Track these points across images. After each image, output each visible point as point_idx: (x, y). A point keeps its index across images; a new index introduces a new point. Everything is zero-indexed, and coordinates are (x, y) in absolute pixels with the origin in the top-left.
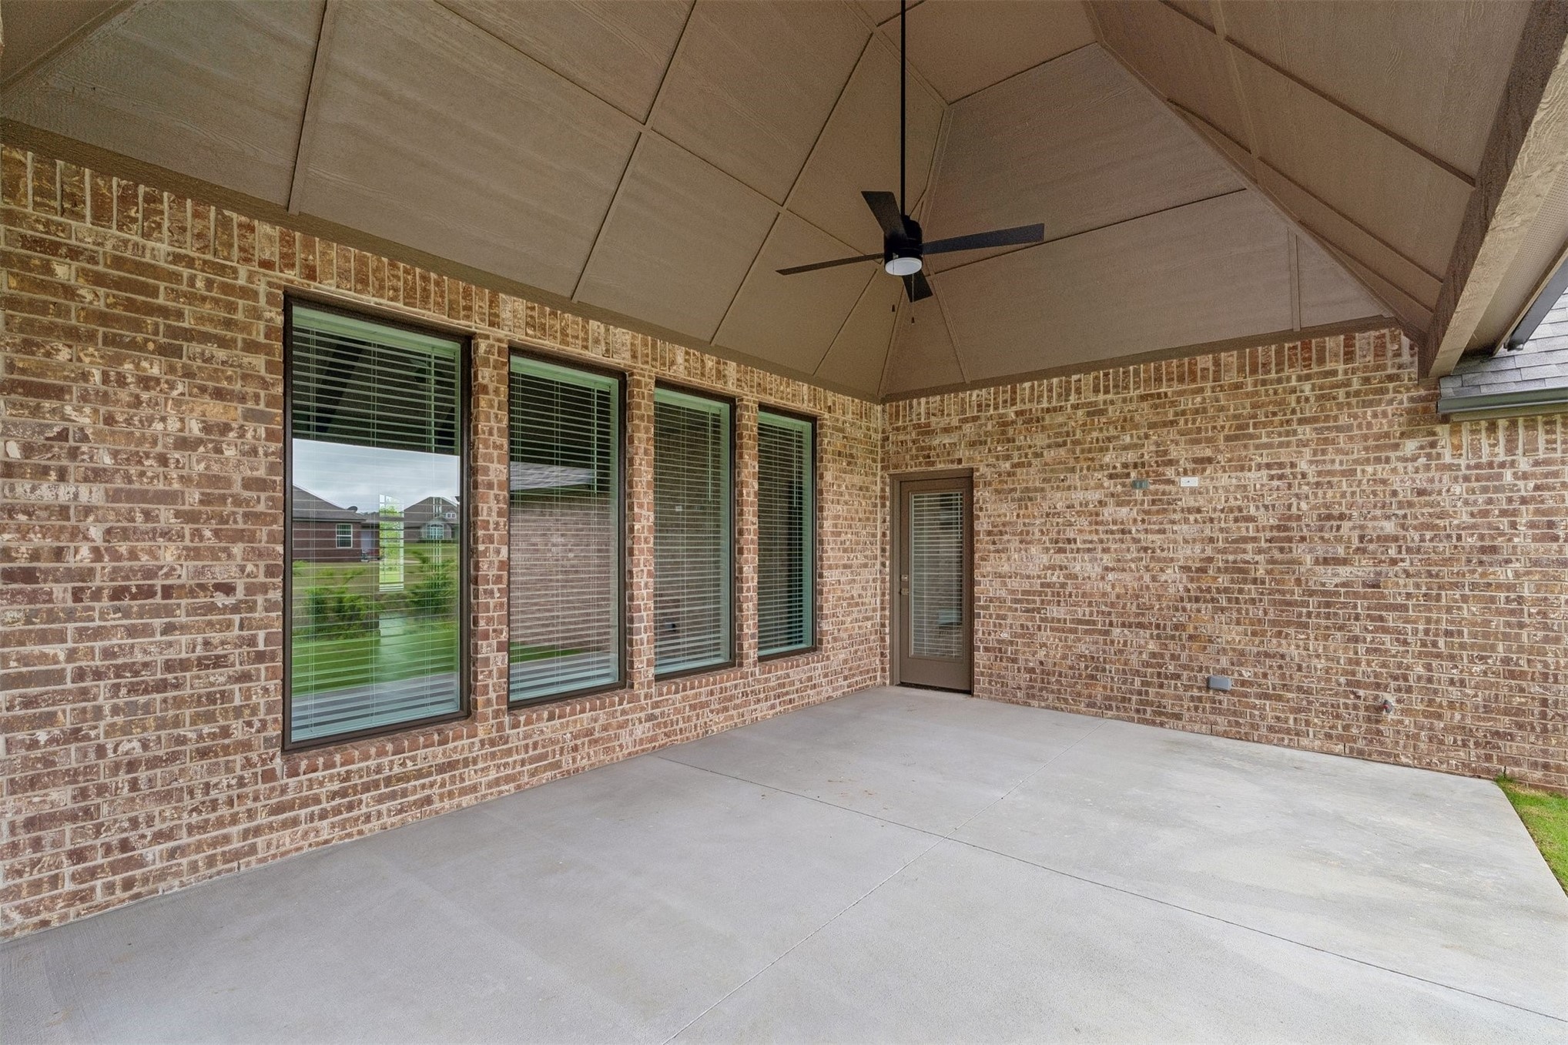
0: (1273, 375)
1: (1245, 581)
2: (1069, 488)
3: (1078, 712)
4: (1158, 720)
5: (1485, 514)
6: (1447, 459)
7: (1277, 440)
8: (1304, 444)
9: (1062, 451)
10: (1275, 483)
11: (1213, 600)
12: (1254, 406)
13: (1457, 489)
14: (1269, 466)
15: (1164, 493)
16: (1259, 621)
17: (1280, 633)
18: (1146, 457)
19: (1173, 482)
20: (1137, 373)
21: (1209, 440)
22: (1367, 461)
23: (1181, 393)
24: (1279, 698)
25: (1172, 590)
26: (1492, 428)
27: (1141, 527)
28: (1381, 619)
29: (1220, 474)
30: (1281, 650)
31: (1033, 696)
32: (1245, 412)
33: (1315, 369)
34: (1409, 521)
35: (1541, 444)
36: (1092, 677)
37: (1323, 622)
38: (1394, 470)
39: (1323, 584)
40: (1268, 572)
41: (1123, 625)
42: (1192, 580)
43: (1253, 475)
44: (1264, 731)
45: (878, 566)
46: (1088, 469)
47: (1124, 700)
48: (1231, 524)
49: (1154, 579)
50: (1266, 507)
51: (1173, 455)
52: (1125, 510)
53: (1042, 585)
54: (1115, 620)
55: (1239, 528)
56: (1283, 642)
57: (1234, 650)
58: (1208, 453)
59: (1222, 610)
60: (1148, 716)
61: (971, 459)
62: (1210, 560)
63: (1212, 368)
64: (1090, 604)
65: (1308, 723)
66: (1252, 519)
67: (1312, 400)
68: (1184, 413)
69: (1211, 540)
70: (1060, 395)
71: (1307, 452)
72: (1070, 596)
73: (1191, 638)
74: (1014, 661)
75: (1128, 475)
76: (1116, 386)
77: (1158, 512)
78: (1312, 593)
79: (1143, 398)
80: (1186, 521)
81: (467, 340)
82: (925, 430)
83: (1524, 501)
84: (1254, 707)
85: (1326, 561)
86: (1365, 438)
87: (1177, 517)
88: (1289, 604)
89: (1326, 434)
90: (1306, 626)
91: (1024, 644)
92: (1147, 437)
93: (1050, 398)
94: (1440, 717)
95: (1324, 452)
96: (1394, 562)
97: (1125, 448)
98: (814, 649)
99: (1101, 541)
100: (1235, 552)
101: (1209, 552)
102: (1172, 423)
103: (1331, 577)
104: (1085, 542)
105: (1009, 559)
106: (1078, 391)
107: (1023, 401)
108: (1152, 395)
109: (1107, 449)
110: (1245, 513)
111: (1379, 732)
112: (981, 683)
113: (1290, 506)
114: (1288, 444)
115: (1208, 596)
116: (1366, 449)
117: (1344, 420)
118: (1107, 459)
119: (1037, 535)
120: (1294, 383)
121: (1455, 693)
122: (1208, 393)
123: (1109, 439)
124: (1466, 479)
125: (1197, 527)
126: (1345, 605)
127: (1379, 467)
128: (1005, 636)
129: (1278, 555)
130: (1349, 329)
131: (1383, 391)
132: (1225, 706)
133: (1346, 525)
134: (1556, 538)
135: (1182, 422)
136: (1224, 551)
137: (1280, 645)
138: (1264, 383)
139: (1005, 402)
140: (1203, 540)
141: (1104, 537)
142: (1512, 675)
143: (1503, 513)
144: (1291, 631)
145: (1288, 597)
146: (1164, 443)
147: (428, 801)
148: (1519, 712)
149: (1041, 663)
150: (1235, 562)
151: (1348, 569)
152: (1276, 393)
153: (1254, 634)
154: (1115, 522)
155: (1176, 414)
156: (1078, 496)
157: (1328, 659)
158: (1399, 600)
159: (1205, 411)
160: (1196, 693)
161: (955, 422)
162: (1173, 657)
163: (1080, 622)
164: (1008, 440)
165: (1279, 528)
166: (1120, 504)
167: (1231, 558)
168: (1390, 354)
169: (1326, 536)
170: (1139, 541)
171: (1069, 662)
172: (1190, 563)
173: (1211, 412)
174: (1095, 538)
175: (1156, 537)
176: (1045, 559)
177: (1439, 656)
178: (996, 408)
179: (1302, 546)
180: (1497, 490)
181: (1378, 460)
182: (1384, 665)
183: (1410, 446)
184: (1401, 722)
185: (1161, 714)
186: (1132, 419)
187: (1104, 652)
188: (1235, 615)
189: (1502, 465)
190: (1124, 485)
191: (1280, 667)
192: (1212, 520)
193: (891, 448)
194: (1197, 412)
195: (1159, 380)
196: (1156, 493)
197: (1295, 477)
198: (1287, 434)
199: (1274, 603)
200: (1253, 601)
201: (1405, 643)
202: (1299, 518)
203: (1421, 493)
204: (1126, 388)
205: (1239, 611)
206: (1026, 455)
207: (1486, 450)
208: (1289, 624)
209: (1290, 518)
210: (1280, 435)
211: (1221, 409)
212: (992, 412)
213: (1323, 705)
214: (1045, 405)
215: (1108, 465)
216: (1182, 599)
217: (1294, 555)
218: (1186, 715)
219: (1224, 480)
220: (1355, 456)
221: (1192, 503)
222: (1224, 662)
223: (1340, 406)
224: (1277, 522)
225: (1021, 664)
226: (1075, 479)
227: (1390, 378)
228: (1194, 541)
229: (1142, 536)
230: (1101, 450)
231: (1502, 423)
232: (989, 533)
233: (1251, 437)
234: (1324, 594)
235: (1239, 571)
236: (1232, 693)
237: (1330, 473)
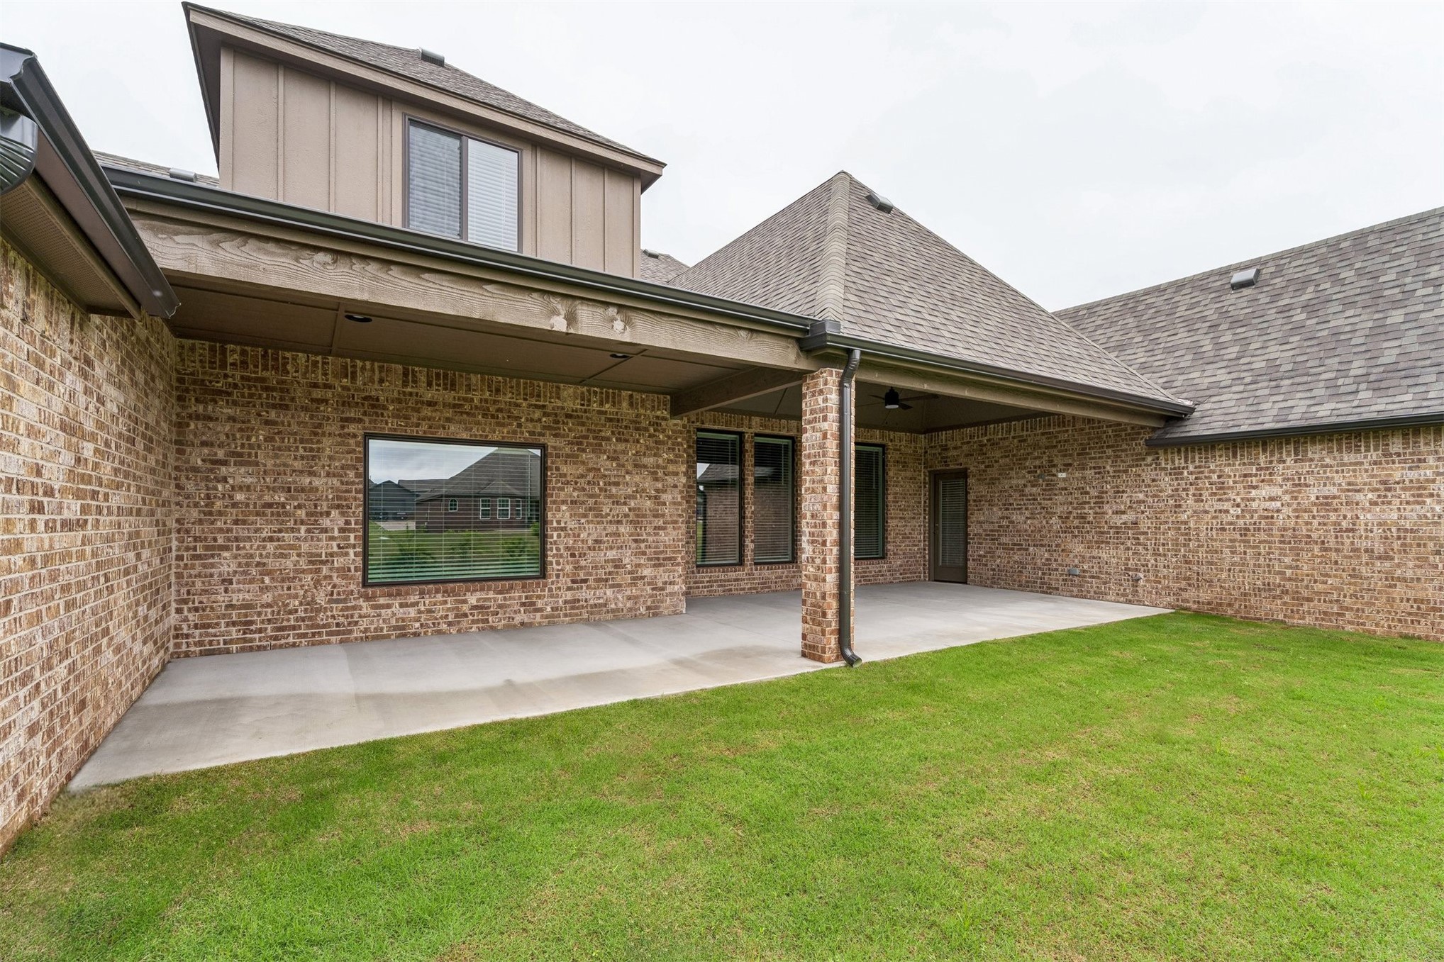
0: (1096, 425)
1: (1085, 523)
2: (1011, 478)
3: (1015, 590)
4: (1049, 591)
5: (1177, 490)
6: (1163, 465)
7: (1098, 455)
8: (1108, 457)
9: (1007, 460)
10: (1097, 476)
11: (1072, 532)
12: (1089, 439)
13: (1167, 479)
14: (1094, 468)
15: (1051, 480)
16: (1091, 541)
17: (1099, 547)
18: (1044, 463)
19: (1054, 475)
20: (1040, 421)
21: (1070, 455)
22: (1133, 466)
23: (1059, 432)
24: (1098, 578)
25: (1055, 528)
26: (1179, 452)
27: (1042, 497)
28: (1138, 539)
29: (1075, 471)
30: (1099, 555)
31: (995, 583)
32: (1085, 442)
34: (1149, 494)
35: (1197, 459)
36: (1021, 572)
37: (1116, 541)
38: (1143, 470)
39: (1116, 523)
40: (1094, 518)
41: (1034, 545)
42: (1063, 523)
43: (1088, 472)
44: (1092, 593)
45: (922, 519)
46: (1019, 468)
47: (1034, 582)
48: (1080, 496)
49: (1047, 522)
50: (1094, 487)
51: (1055, 462)
52: (1035, 489)
53: (999, 526)
54: (1031, 543)
55: (1083, 497)
57: (1080, 556)
58: (1070, 461)
59: (1076, 536)
60: (1044, 590)
61: (966, 463)
62: (1070, 513)
63: (1071, 420)
64: (1020, 536)
65: (1110, 589)
66: (1088, 493)
67: (1111, 437)
68: (1059, 442)
69: (1071, 503)
70: (1006, 431)
71: (1110, 461)
72: (1011, 531)
73: (1063, 550)
74: (986, 565)
75: (1036, 472)
76: (1031, 428)
77: (1049, 490)
78: (1111, 528)
79: (1043, 434)
80: (1061, 494)
81: (741, 434)
82: (945, 448)
83: (1191, 484)
84: (1088, 582)
85: (1117, 513)
86: (1132, 455)
87: (1057, 492)
88: (1103, 533)
89: (1117, 453)
90: (1109, 543)
91: (991, 557)
92: (1044, 453)
93: (1002, 433)
94: (1160, 582)
95: (1117, 461)
96: (1143, 512)
97: (1035, 458)
98: (883, 558)
99: (1025, 504)
100: (1081, 509)
101: (1070, 509)
102: (1055, 447)
103: (1119, 520)
104: (1018, 505)
105: (983, 514)
106: (1015, 430)
107: (990, 434)
108: (1046, 433)
109: (1027, 459)
110: (1085, 490)
111: (1137, 591)
112: (971, 577)
113: (1103, 486)
114: (1102, 457)
115: (1070, 530)
116: (1133, 460)
117: (1124, 446)
118: (1027, 464)
119: (996, 501)
120: (1104, 429)
121: (1166, 571)
122: (1070, 432)
123: (1028, 454)
124: (1170, 474)
125: (1065, 497)
126: (1124, 533)
127: (1138, 469)
128: (982, 553)
129: (1098, 510)
131: (1139, 433)
132: (1077, 583)
133: (1125, 495)
134: (1202, 501)
135: (1059, 446)
136: (1076, 509)
137: (1099, 552)
138: (1093, 428)
139: (982, 434)
140: (1068, 504)
141: (1026, 502)
142: (1186, 562)
143: (1184, 490)
144: (1103, 546)
145: (1102, 529)
146: (1052, 456)
147: (731, 590)
148: (1189, 579)
149: (998, 566)
150: (1081, 514)
151: (1125, 516)
152: (1097, 433)
153: (1089, 547)
154: (1030, 495)
155: (1057, 442)
156: (1015, 482)
157: (1118, 558)
158: (1145, 530)
159: (1068, 441)
160: (1065, 577)
161: (959, 444)
162: (1056, 560)
163: (1015, 545)
164: (984, 454)
165: (1098, 497)
166: (1033, 486)
167: (1079, 511)
169: (1117, 501)
170: (1041, 504)
171: (1011, 565)
172: (1063, 515)
173: (1071, 442)
174: (1022, 503)
175: (1048, 502)
176: (1000, 513)
177: (1160, 555)
178: (978, 437)
179: (1108, 505)
180: (1182, 479)
181: (1137, 465)
182: (1139, 560)
183: (1149, 459)
184: (1146, 586)
185: (1050, 588)
186: (1038, 444)
187: (1026, 559)
188: (1081, 539)
189: (1183, 468)
190: (1034, 476)
191: (1099, 563)
192: (1071, 493)
193: (929, 457)
194: (1065, 441)
195: (1049, 425)
196: (1048, 480)
197: (1105, 473)
198: (1102, 452)
199: (1096, 532)
200: (1088, 532)
201: (1147, 550)
202: (1106, 492)
203: (1154, 480)
204: (1035, 429)
205: (1082, 537)
206: (992, 461)
207: (1177, 462)
208: (1102, 542)
209: (1103, 492)
210: (1099, 453)
211: (1075, 440)
212: (976, 439)
213: (1116, 580)
214: (1000, 436)
215: (1027, 467)
216: (1059, 532)
217: (1104, 509)
218: (1061, 588)
219: (1077, 475)
220: (1129, 463)
221: (1063, 485)
222: (1076, 561)
223: (1123, 440)
224: (1098, 494)
225: (990, 567)
226: (1013, 473)
228: (1064, 503)
229: (1042, 502)
230: (1025, 459)
231: (1183, 449)
232: (975, 501)
233: (1088, 454)
234: (1117, 528)
235: (1082, 517)
236: (1079, 576)
237: (1119, 471)
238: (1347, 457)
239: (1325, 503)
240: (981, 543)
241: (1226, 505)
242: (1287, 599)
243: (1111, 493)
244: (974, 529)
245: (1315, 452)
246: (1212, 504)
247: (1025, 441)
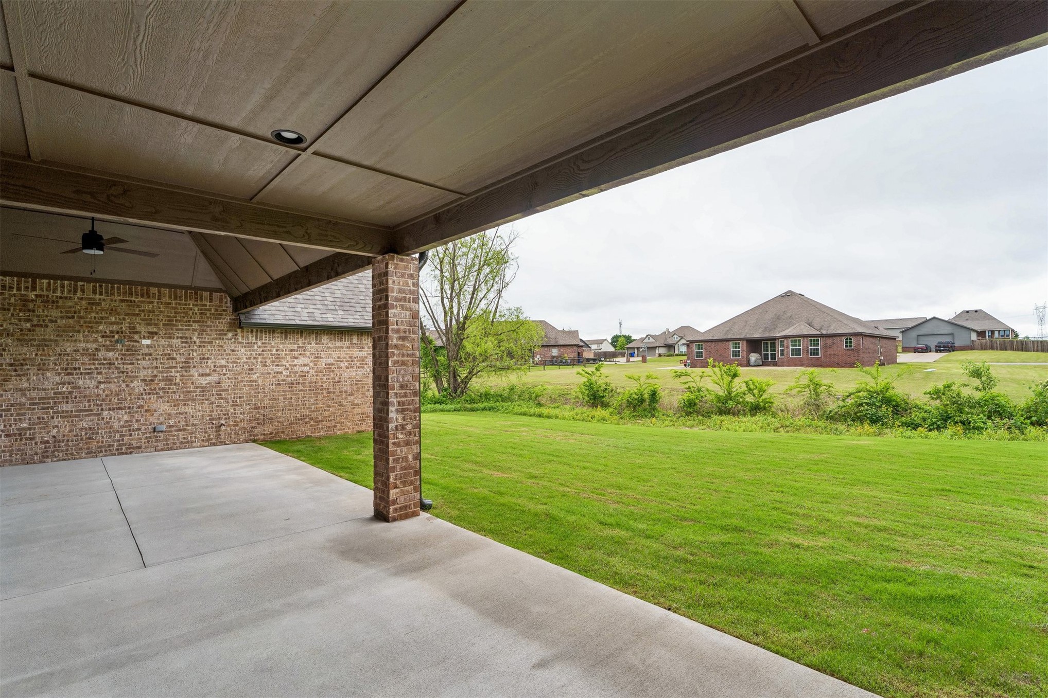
0: (183, 302)
1: (171, 384)
2: (76, 341)
3: (80, 458)
4: (129, 451)
5: (250, 358)
6: (240, 340)
7: (185, 328)
8: (194, 330)
9: (71, 321)
10: (184, 345)
11: (157, 393)
12: (176, 313)
13: (243, 350)
14: (181, 338)
15: (133, 346)
16: (177, 400)
17: (185, 404)
18: (124, 329)
19: (138, 342)
20: (119, 289)
21: (156, 324)
22: (216, 339)
23: (142, 302)
24: (185, 430)
25: (137, 390)
26: (252, 331)
27: (120, 361)
28: (221, 395)
29: (161, 339)
30: (185, 411)
31: (48, 457)
32: (172, 315)
33: (199, 303)
34: (230, 360)
35: (264, 338)
36: (90, 438)
37: (201, 398)
38: (225, 343)
39: (201, 384)
40: (181, 380)
41: (110, 409)
42: (147, 385)
43: (175, 341)
44: (178, 444)
46: (89, 332)
47: (109, 446)
48: (165, 361)
49: (127, 386)
50: (180, 354)
51: (138, 329)
52: (111, 354)
53: (55, 393)
54: (104, 408)
55: (169, 363)
56: (186, 407)
57: (166, 413)
58: (155, 330)
59: (161, 397)
60: (123, 451)
62: (156, 376)
63: (157, 294)
64: (89, 401)
65: (195, 437)
66: (174, 359)
67: (198, 314)
68: (143, 311)
69: (156, 367)
70: (70, 291)
71: (196, 333)
72: (76, 397)
73: (146, 411)
74: (32, 439)
75: (113, 337)
76: (107, 292)
77: (130, 355)
78: (197, 387)
79: (122, 301)
80: (144, 359)
83: (259, 355)
84: (175, 435)
85: (203, 375)
86: (216, 330)
87: (140, 357)
88: (189, 392)
89: (203, 328)
90: (195, 400)
91: (41, 428)
92: (124, 319)
93: (62, 292)
94: (237, 425)
95: (202, 334)
96: (225, 374)
97: (112, 323)
99: (97, 369)
100: (167, 372)
101: (155, 373)
102: (137, 315)
103: (204, 381)
104: (86, 369)
105: (28, 380)
106: (83, 291)
107: (42, 289)
108: (127, 301)
109: (101, 323)
110: (171, 356)
111: (220, 435)
113: (190, 354)
114: (189, 330)
115: (155, 392)
116: (216, 334)
117: (209, 323)
118: (101, 328)
119: (52, 366)
120: (191, 306)
121: (242, 416)
122: (155, 304)
123: (102, 318)
124: (245, 347)
125: (149, 362)
126: (209, 391)
127: (220, 341)
128: (24, 425)
129: (184, 373)
130: (212, 291)
131: (221, 315)
132: (162, 438)
133: (210, 361)
134: (267, 366)
135: (142, 315)
136: (162, 372)
137: (185, 409)
138: (180, 304)
139: (27, 288)
140: (152, 368)
141: (98, 366)
142: (256, 408)
143: (255, 358)
144: (190, 403)
145: (189, 389)
146: (133, 323)
148: (258, 419)
149: (54, 437)
150: (167, 377)
151: (210, 377)
152: (184, 309)
153: (175, 406)
154: (105, 359)
155: (140, 311)
156: (81, 345)
157: (203, 412)
158: (226, 388)
159: (154, 311)
160: (148, 435)
162: (137, 421)
163: (82, 411)
164: (29, 311)
165: (185, 362)
166: (107, 350)
167: (165, 375)
168: (224, 302)
169: (203, 365)
170: (119, 368)
171: (74, 433)
172: (146, 378)
173: (157, 313)
174: (93, 367)
175: (129, 366)
176: (57, 379)
177: (237, 405)
178: (19, 289)
179: (194, 369)
180: (253, 351)
181: (220, 339)
182: (221, 411)
183: (230, 335)
184: (226, 430)
185: (130, 448)
186: (116, 310)
187: (98, 424)
188: (167, 399)
189: (254, 343)
190: (111, 341)
191: (185, 417)
192: (156, 359)
194: (150, 311)
195: (131, 294)
196: (129, 346)
197: (192, 343)
198: (189, 326)
199: (183, 392)
200: (174, 392)
201: (228, 402)
202: (193, 359)
203: (233, 351)
204: (113, 294)
205: (168, 397)
206: (44, 321)
207: (250, 338)
208: (189, 400)
209: (189, 359)
210: (186, 326)
211: (161, 312)
212: (15, 291)
213: (201, 429)
214: (59, 294)
215: (101, 331)
216: (142, 394)
217: (191, 373)
218: (144, 446)
219: (162, 342)
220: (213, 337)
221: (147, 351)
222: (162, 419)
223: (208, 318)
224: (184, 360)
225: (38, 440)
226: (81, 336)
227: (224, 311)
228: (148, 368)
229: (121, 366)
230: (97, 323)
231: (254, 330)
232: (11, 365)
233: (174, 325)
234: (202, 387)
235: (169, 380)
236: (165, 432)
237: (204, 342)
238: (338, 344)
239: (329, 368)
240: (24, 415)
241: (281, 369)
242: (312, 422)
243: (197, 359)
245: (325, 339)
246: (273, 369)
247: (99, 304)
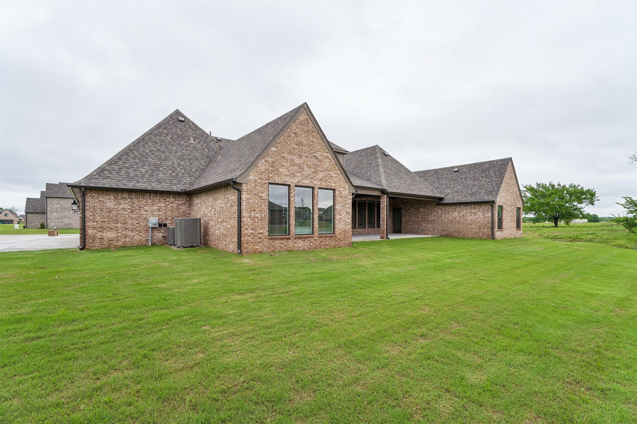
5: (441, 213)
6: (439, 208)
8: (430, 207)
9: (410, 206)
10: (428, 210)
12: (426, 202)
13: (440, 211)
14: (427, 208)
19: (419, 209)
24: (428, 230)
26: (442, 206)
27: (417, 214)
28: (435, 222)
31: (407, 232)
34: (437, 214)
35: (445, 207)
36: (413, 230)
37: (431, 223)
41: (416, 224)
42: (421, 219)
44: (427, 234)
47: (415, 232)
49: (418, 219)
50: (427, 212)
51: (419, 207)
53: (408, 220)
55: (425, 214)
56: (428, 225)
58: (423, 207)
59: (424, 222)
61: (401, 206)
62: (423, 217)
64: (413, 222)
69: (423, 215)
72: (411, 221)
74: (405, 229)
75: (416, 209)
80: (421, 213)
81: (355, 200)
82: (396, 203)
83: (444, 212)
85: (431, 217)
86: (434, 206)
88: (428, 221)
90: (429, 223)
94: (438, 231)
96: (436, 217)
97: (416, 206)
100: (425, 216)
102: (419, 205)
105: (405, 218)
111: (434, 233)
112: (402, 232)
118: (414, 207)
119: (407, 215)
121: (439, 229)
123: (414, 205)
128: (405, 226)
129: (428, 217)
133: (432, 214)
134: (445, 215)
142: (443, 227)
148: (443, 230)
149: (408, 229)
151: (433, 218)
153: (426, 224)
156: (411, 211)
157: (431, 226)
160: (421, 231)
161: (400, 202)
162: (420, 227)
164: (405, 204)
165: (428, 214)
166: (415, 212)
174: (413, 215)
177: (438, 225)
180: (442, 211)
181: (435, 208)
187: (414, 227)
192: (423, 213)
193: (392, 204)
196: (418, 211)
200: (426, 221)
201: (436, 224)
203: (437, 211)
206: (407, 206)
207: (441, 208)
211: (423, 204)
219: (424, 209)
223: (432, 204)
226: (411, 209)
228: (421, 215)
232: (403, 215)
233: (426, 205)
234: (431, 220)
235: (425, 218)
237: (431, 209)
238: (466, 208)
239: (463, 215)
240: (404, 224)
241: (449, 216)
242: (458, 233)
243: (430, 213)
244: (403, 221)
245: (462, 206)
246: (447, 216)
247: (414, 202)
